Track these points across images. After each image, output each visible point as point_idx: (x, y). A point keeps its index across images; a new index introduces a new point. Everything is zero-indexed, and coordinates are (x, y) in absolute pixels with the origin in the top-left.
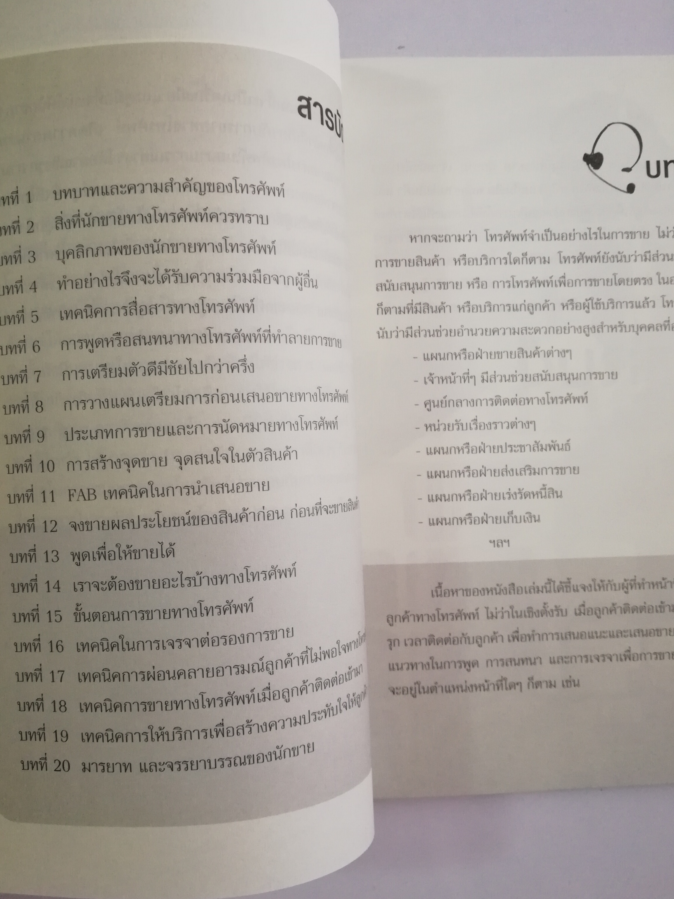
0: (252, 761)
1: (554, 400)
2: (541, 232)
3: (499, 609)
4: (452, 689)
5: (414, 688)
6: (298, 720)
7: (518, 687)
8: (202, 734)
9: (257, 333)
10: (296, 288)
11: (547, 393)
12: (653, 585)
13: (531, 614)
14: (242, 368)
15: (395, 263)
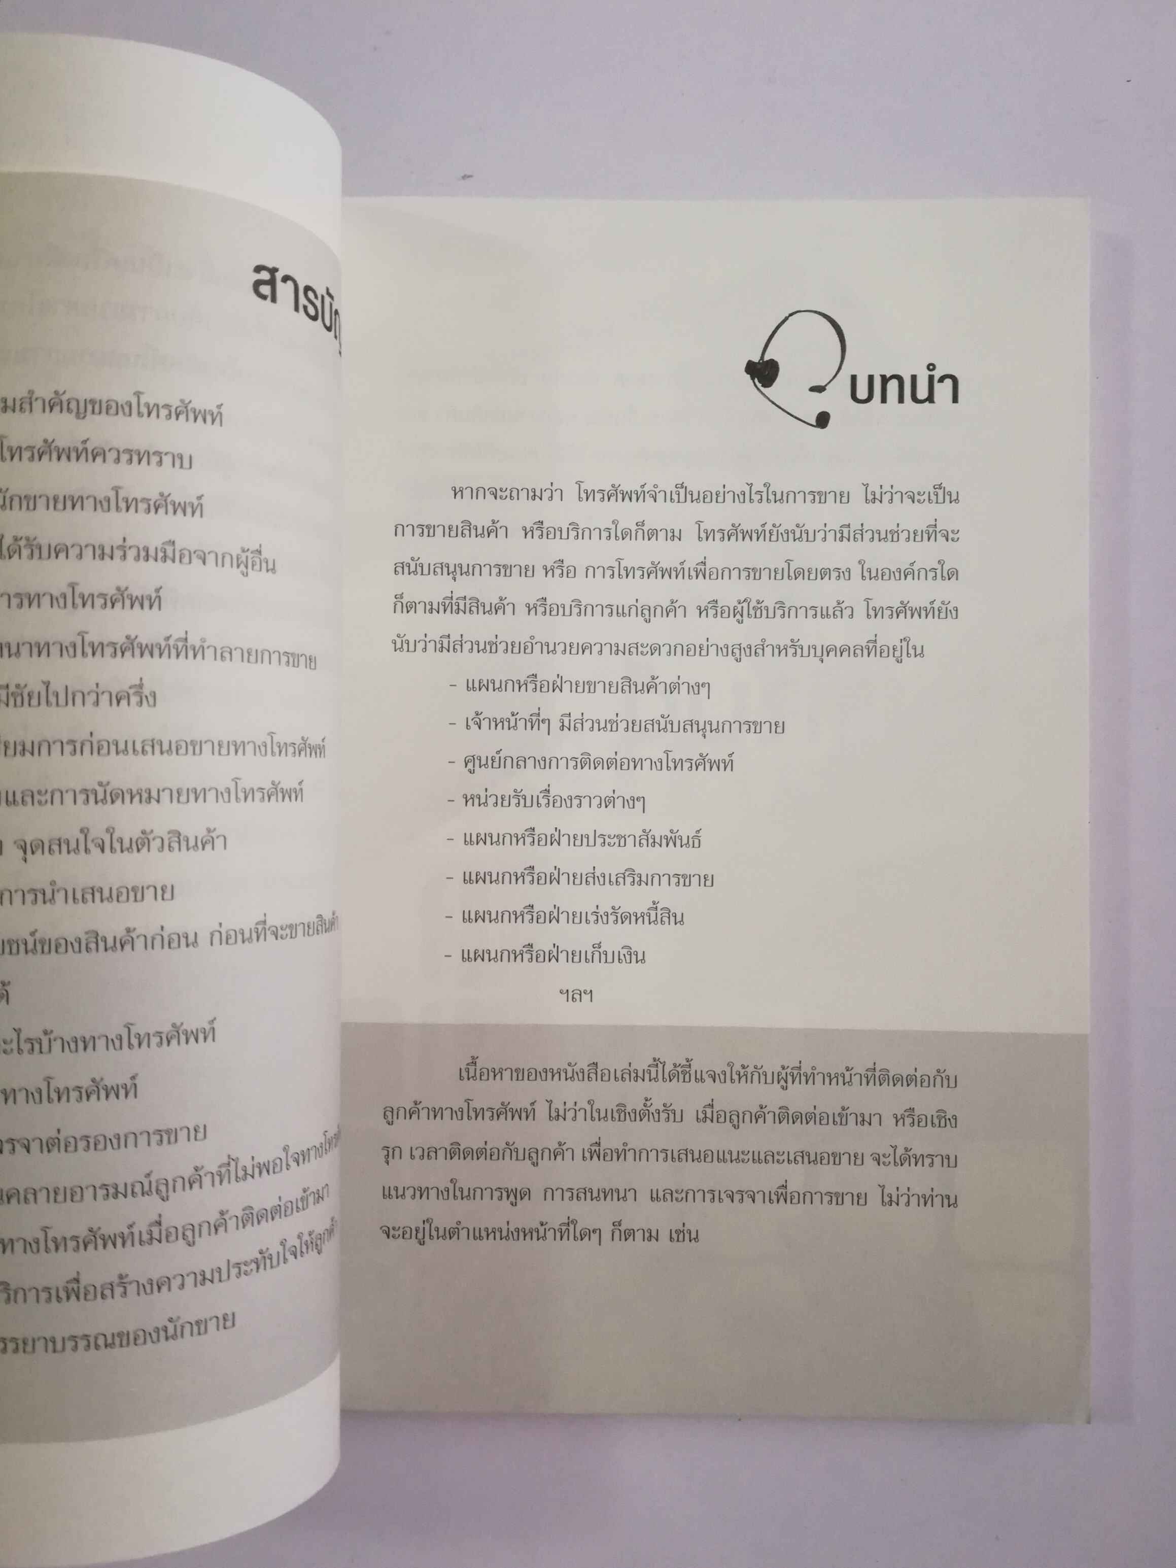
0: (125, 1342)
1: (677, 764)
2: (670, 487)
3: (570, 1105)
4: (484, 1234)
5: (421, 1229)
6: (208, 1276)
7: (595, 1237)
8: (43, 1296)
9: (163, 644)
10: (236, 572)
11: (667, 752)
12: (830, 1078)
13: (622, 1115)
14: (134, 700)
15: (427, 530)
